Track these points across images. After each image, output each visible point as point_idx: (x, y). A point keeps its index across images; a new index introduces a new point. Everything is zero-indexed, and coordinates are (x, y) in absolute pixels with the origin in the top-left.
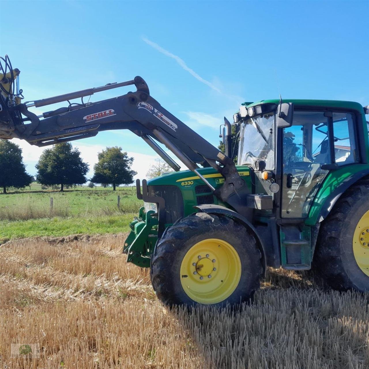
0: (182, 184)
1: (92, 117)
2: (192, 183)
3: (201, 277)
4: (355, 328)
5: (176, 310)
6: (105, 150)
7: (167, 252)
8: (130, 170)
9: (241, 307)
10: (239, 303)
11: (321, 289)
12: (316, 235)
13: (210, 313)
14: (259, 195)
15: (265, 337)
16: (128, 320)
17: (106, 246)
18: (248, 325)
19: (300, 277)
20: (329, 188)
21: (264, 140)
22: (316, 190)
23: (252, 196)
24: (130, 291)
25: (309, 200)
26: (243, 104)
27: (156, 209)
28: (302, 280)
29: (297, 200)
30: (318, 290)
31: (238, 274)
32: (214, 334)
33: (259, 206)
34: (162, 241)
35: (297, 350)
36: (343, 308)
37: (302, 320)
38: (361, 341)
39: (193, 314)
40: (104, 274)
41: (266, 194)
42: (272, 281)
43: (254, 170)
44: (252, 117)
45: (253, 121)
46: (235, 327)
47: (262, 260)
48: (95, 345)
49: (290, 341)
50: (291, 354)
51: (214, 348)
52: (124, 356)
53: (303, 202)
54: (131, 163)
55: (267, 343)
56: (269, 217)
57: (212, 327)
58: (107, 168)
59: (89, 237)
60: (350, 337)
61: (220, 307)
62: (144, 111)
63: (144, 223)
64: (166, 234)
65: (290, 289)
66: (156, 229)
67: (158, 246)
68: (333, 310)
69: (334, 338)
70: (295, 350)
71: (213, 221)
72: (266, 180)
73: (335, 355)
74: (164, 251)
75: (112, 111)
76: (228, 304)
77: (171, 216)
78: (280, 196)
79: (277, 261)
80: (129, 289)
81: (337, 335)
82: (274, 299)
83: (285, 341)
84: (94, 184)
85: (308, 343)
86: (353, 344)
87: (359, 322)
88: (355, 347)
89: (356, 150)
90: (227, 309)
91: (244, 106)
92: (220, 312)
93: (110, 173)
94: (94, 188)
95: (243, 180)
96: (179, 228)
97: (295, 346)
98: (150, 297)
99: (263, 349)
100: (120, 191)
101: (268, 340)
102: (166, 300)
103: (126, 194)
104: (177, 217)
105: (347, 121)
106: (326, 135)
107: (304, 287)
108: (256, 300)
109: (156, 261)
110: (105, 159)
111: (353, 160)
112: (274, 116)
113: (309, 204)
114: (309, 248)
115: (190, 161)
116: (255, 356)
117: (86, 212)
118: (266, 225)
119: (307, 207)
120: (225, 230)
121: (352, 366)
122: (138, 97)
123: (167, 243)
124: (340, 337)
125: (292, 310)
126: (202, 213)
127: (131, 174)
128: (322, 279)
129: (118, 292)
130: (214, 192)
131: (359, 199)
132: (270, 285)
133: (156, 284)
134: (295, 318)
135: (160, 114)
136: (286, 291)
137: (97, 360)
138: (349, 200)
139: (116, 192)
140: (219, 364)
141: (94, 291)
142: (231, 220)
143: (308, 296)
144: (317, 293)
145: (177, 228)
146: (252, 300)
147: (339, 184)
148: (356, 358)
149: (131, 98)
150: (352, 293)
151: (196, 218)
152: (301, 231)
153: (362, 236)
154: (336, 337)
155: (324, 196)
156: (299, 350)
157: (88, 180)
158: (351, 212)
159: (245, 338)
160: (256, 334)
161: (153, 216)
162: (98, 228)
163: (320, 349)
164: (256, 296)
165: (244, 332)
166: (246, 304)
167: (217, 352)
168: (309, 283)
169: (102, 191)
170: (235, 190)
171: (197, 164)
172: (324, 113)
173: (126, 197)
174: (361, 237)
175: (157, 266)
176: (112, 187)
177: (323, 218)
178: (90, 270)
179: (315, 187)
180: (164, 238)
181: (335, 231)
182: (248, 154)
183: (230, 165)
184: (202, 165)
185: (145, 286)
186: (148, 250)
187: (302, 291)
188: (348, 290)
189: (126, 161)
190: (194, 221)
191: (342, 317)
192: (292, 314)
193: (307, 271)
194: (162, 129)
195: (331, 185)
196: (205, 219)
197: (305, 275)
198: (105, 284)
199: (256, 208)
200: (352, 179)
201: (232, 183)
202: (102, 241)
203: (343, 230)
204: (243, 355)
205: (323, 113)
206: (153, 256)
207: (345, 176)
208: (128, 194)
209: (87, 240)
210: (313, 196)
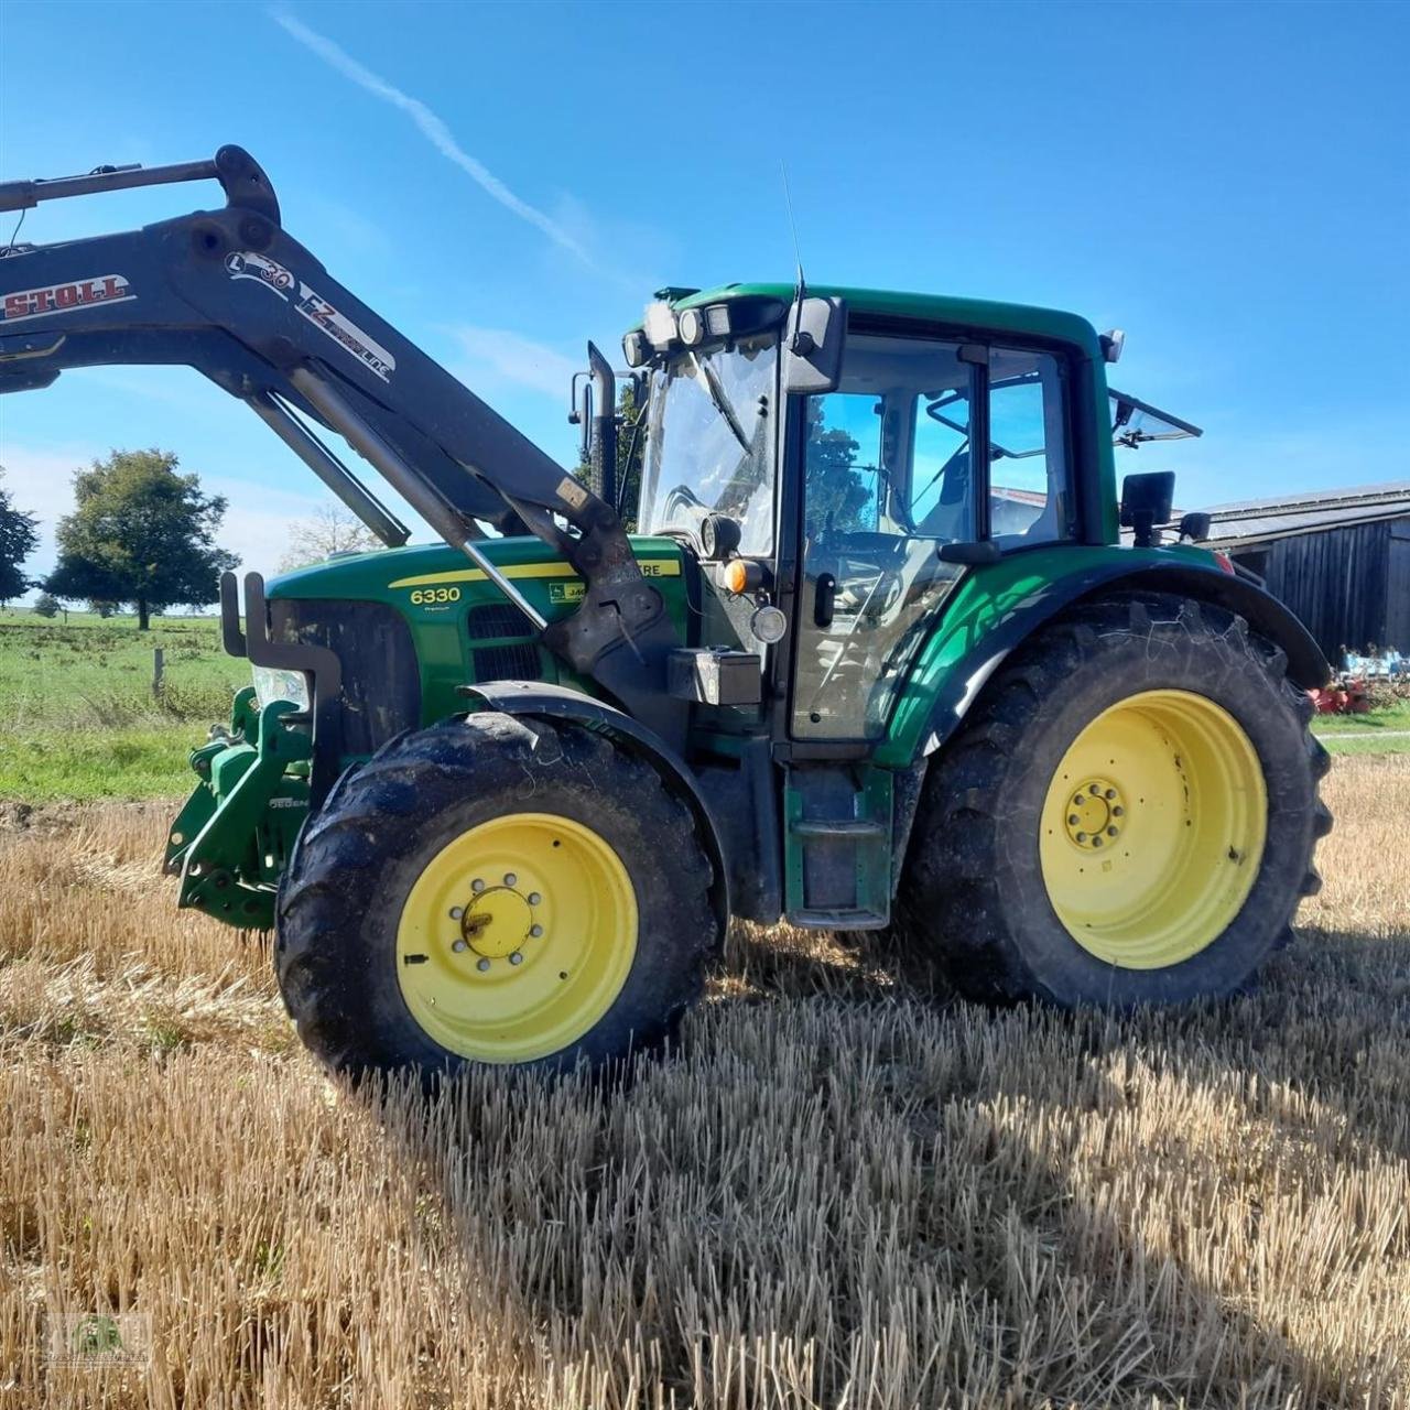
0: (413, 597)
1: (29, 301)
2: (454, 594)
3: (483, 963)
4: (1036, 1137)
5: (377, 1089)
6: (106, 460)
7: (343, 865)
8: (212, 548)
9: (631, 1071)
10: (623, 1054)
11: (926, 1001)
12: (913, 804)
13: (510, 1094)
14: (712, 649)
15: (716, 1178)
16: (181, 1133)
17: (98, 848)
18: (653, 1134)
19: (854, 956)
20: (964, 631)
21: (738, 442)
22: (918, 637)
23: (688, 654)
24: (195, 1021)
25: (891, 673)
26: (659, 296)
27: (305, 694)
28: (859, 970)
29: (850, 676)
30: (913, 1003)
31: (624, 947)
32: (523, 1174)
33: (712, 694)
34: (325, 822)
35: (829, 1220)
36: (999, 1068)
37: (852, 1113)
38: (1052, 1180)
39: (444, 1100)
40: (88, 959)
41: (739, 646)
42: (749, 973)
43: (697, 558)
44: (693, 347)
45: (699, 362)
46: (603, 1146)
47: (714, 894)
48: (31, 1234)
49: (805, 1190)
50: (805, 1236)
51: (519, 1224)
52: (155, 1270)
53: (872, 684)
54: (215, 521)
55: (721, 1202)
56: (747, 734)
57: (517, 1147)
58: (113, 536)
59: (27, 810)
60: (1016, 1168)
61: (549, 1074)
62: (255, 292)
63: (252, 750)
64: (340, 793)
65: (813, 1000)
66: (305, 778)
67: (308, 839)
68: (963, 1075)
69: (960, 1172)
70: (821, 1223)
71: (533, 745)
72: (740, 594)
73: (962, 1235)
74: (331, 861)
75: (117, 284)
76: (581, 1059)
77: (366, 727)
78: (787, 657)
79: (770, 897)
80: (190, 1014)
81: (974, 1162)
82: (755, 1037)
83: (786, 1188)
84: (59, 600)
85: (867, 1191)
86: (1024, 1192)
87: (1051, 1112)
88: (1034, 1202)
89: (1066, 496)
90: (575, 1079)
91: (665, 304)
92: (551, 1090)
93: (126, 559)
94: (58, 619)
95: (659, 594)
96: (396, 770)
97: (822, 1208)
98: (275, 1042)
99: (704, 1224)
100: (167, 631)
101: (726, 1189)
102: (336, 1051)
103: (192, 648)
104: (390, 730)
105: (1040, 384)
106: (965, 438)
107: (861, 992)
108: (687, 1044)
109: (298, 901)
110: (105, 498)
111: (1053, 532)
112: (773, 349)
113: (893, 689)
114: (887, 849)
115: (450, 510)
116: (672, 1250)
117: (20, 714)
118: (732, 763)
119: (883, 700)
120: (580, 779)
121: (1018, 1264)
122: (229, 231)
123: (345, 828)
124: (982, 1168)
125: (819, 1077)
126: (493, 714)
127: (214, 565)
128: (930, 962)
129: (144, 1026)
130: (542, 632)
131: (1071, 671)
132: (743, 987)
133: (295, 992)
134: (824, 1104)
135: (321, 307)
136: (799, 1006)
137: (41, 1293)
138: (1035, 675)
139: (149, 635)
140: (536, 1285)
141: (43, 1021)
142: (606, 743)
143: (876, 1027)
144: (909, 1012)
145: (388, 770)
146: (675, 1043)
147: (998, 616)
148: (1032, 1240)
149: (201, 236)
150: (1033, 1014)
151: (467, 732)
152: (859, 788)
153: (1074, 809)
154: (969, 1169)
155: (946, 661)
156: (834, 1219)
157: (32, 585)
158: (1036, 719)
159: (640, 1184)
160: (683, 1165)
161: (289, 722)
162: (66, 775)
163: (910, 1214)
164: (688, 1029)
165: (638, 1159)
166: (651, 1056)
167: (529, 1238)
168: (884, 979)
169: (90, 629)
170: (622, 626)
171: (477, 521)
172: (960, 349)
173: (193, 656)
174: (1069, 814)
175: (303, 919)
176: (133, 616)
177: (939, 740)
178: (28, 943)
179: (916, 627)
180: (331, 810)
181: (978, 786)
182: (678, 494)
183: (606, 529)
184: (498, 528)
185: (255, 1004)
186: (269, 862)
187: (856, 1006)
188: (1019, 1004)
189: (193, 509)
190: (457, 744)
191: (995, 1098)
192: (816, 1090)
193: (876, 931)
194: (328, 366)
195: (970, 622)
196: (504, 738)
197: (869, 949)
198: (90, 994)
199: (700, 699)
200: (1044, 599)
201: (614, 603)
202: (82, 829)
203: (1006, 782)
204: (629, 1247)
205: (954, 347)
206: (285, 882)
207: (1021, 587)
208: (201, 643)
209: (20, 824)
210: (907, 661)
